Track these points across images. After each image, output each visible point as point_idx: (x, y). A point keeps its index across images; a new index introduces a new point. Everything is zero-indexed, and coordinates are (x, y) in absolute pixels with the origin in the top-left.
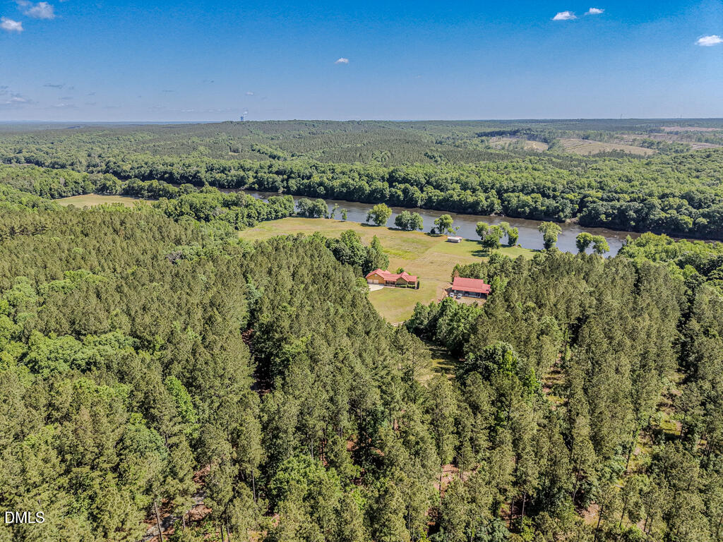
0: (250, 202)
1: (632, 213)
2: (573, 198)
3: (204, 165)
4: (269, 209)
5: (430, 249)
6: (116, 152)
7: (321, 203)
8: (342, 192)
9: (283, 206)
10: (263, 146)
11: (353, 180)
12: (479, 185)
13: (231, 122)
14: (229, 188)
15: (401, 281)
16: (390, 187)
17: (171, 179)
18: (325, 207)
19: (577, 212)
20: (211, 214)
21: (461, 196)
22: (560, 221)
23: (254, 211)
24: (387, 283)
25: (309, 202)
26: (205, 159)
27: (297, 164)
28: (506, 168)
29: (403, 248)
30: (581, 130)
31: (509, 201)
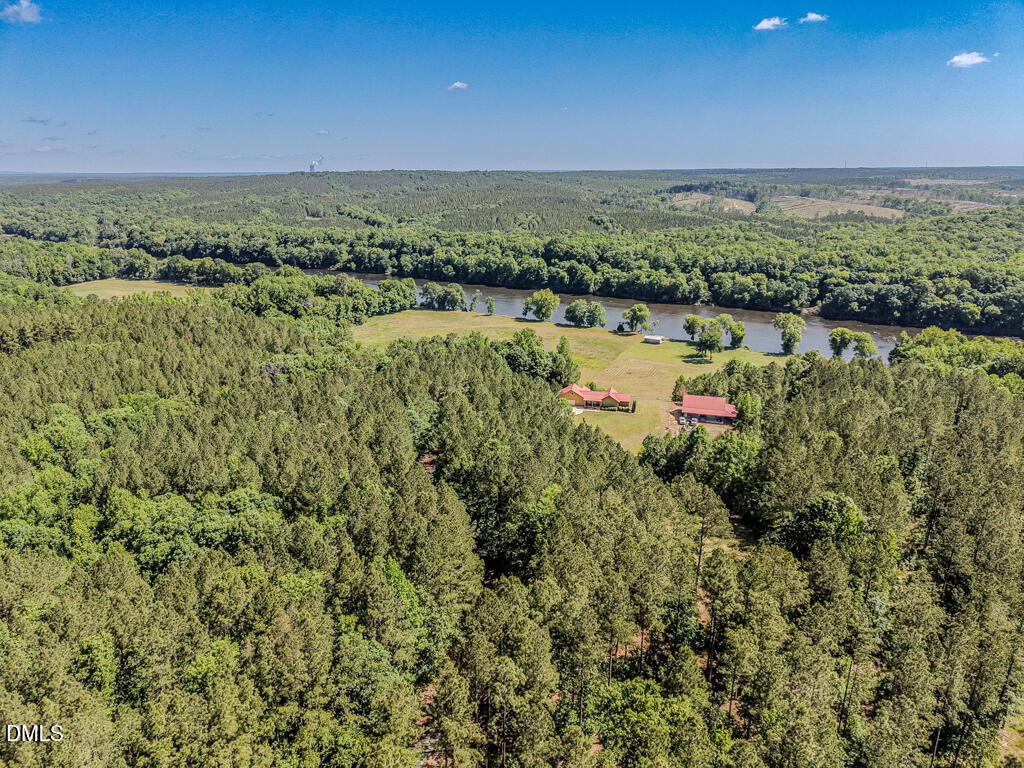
1: (896, 300)
2: (810, 279)
3: (273, 235)
4: (382, 299)
5: (622, 354)
7: (454, 288)
8: (480, 272)
9: (402, 294)
10: (353, 207)
11: (494, 255)
12: (675, 262)
14: (313, 267)
16: (548, 266)
17: (227, 256)
18: (462, 295)
19: (817, 299)
21: (652, 278)
22: (794, 311)
23: (361, 301)
25: (438, 288)
28: (707, 237)
29: (583, 352)
30: (796, 183)
31: (720, 284)
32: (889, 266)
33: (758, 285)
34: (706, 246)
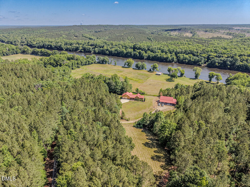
0: (78, 58)
1: (229, 63)
2: (205, 56)
3: (64, 42)
4: (86, 61)
5: (149, 78)
6: (32, 37)
7: (106, 58)
8: (115, 53)
9: (91, 59)
10: (87, 35)
11: (120, 48)
12: (168, 51)
13: (76, 25)
14: (73, 51)
15: (137, 98)
16: (134, 51)
17: (50, 48)
18: (108, 60)
19: (206, 62)
20: (62, 63)
21: (161, 55)
22: (199, 65)
23: (80, 62)
24: (131, 99)
25: (102, 58)
26: (64, 40)
27: (99, 42)
28: (178, 43)
29: (138, 78)
30: (204, 28)
31: (179, 57)
32: (227, 53)
33: (190, 58)
34: (177, 46)
